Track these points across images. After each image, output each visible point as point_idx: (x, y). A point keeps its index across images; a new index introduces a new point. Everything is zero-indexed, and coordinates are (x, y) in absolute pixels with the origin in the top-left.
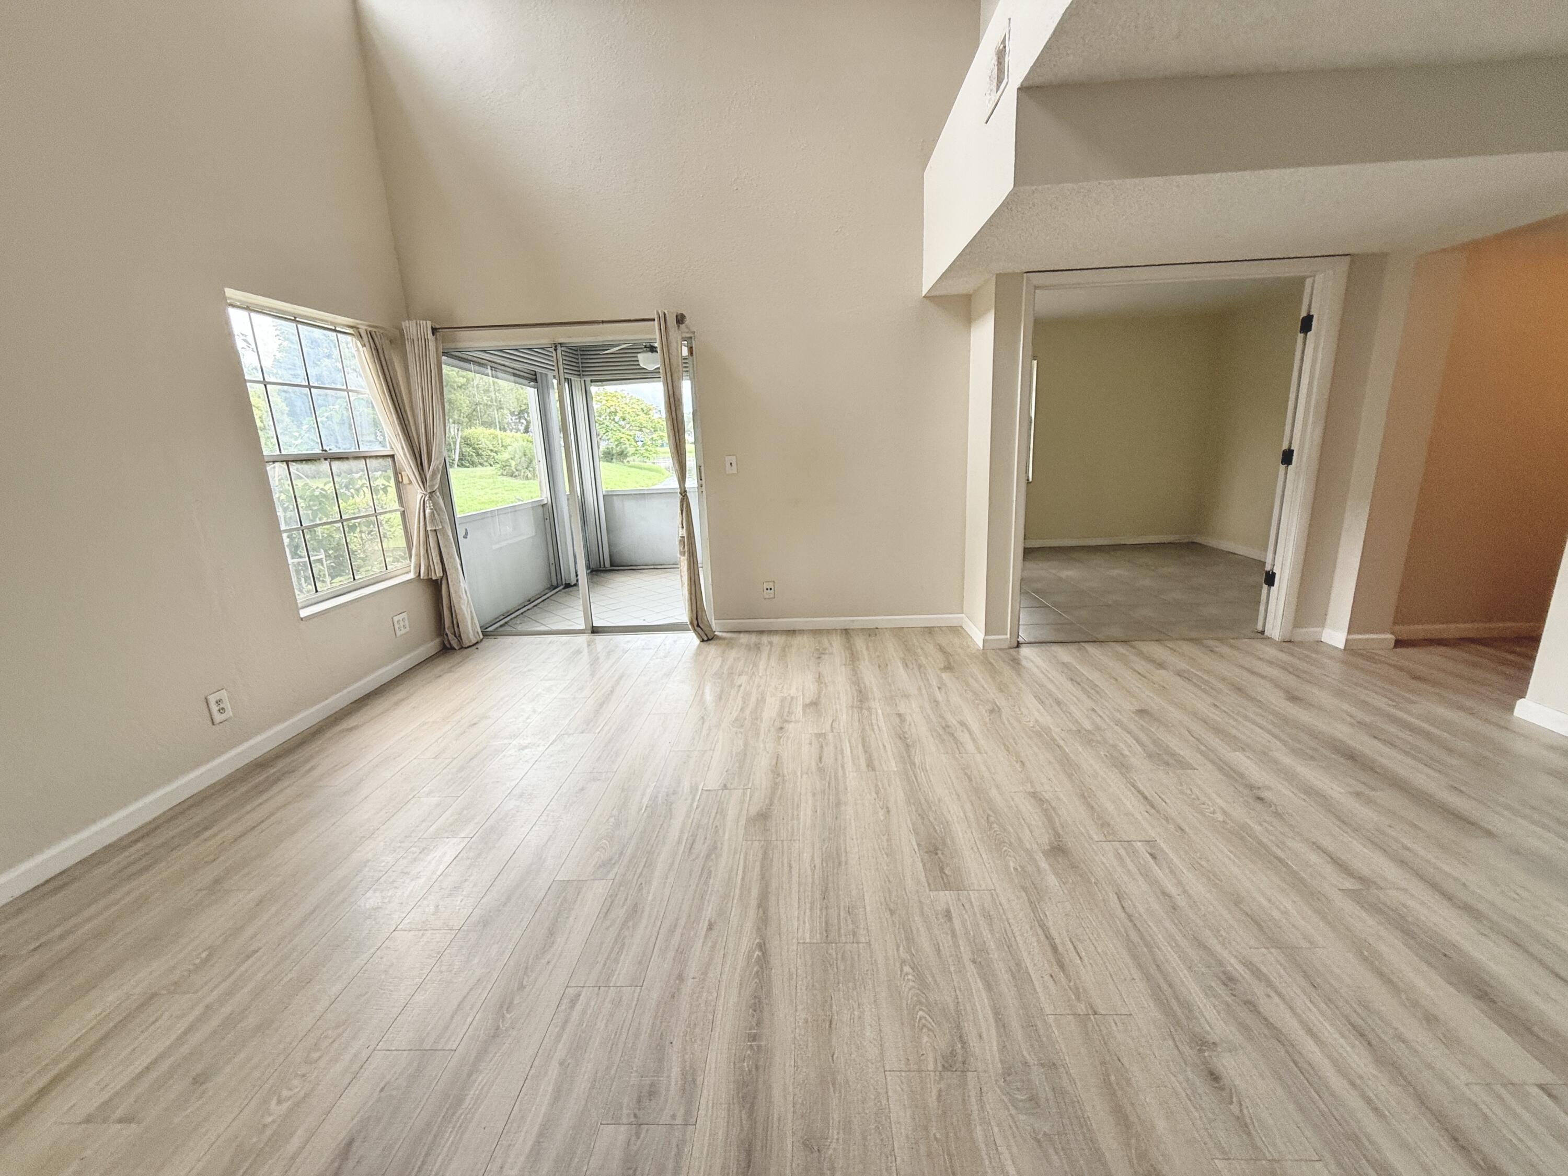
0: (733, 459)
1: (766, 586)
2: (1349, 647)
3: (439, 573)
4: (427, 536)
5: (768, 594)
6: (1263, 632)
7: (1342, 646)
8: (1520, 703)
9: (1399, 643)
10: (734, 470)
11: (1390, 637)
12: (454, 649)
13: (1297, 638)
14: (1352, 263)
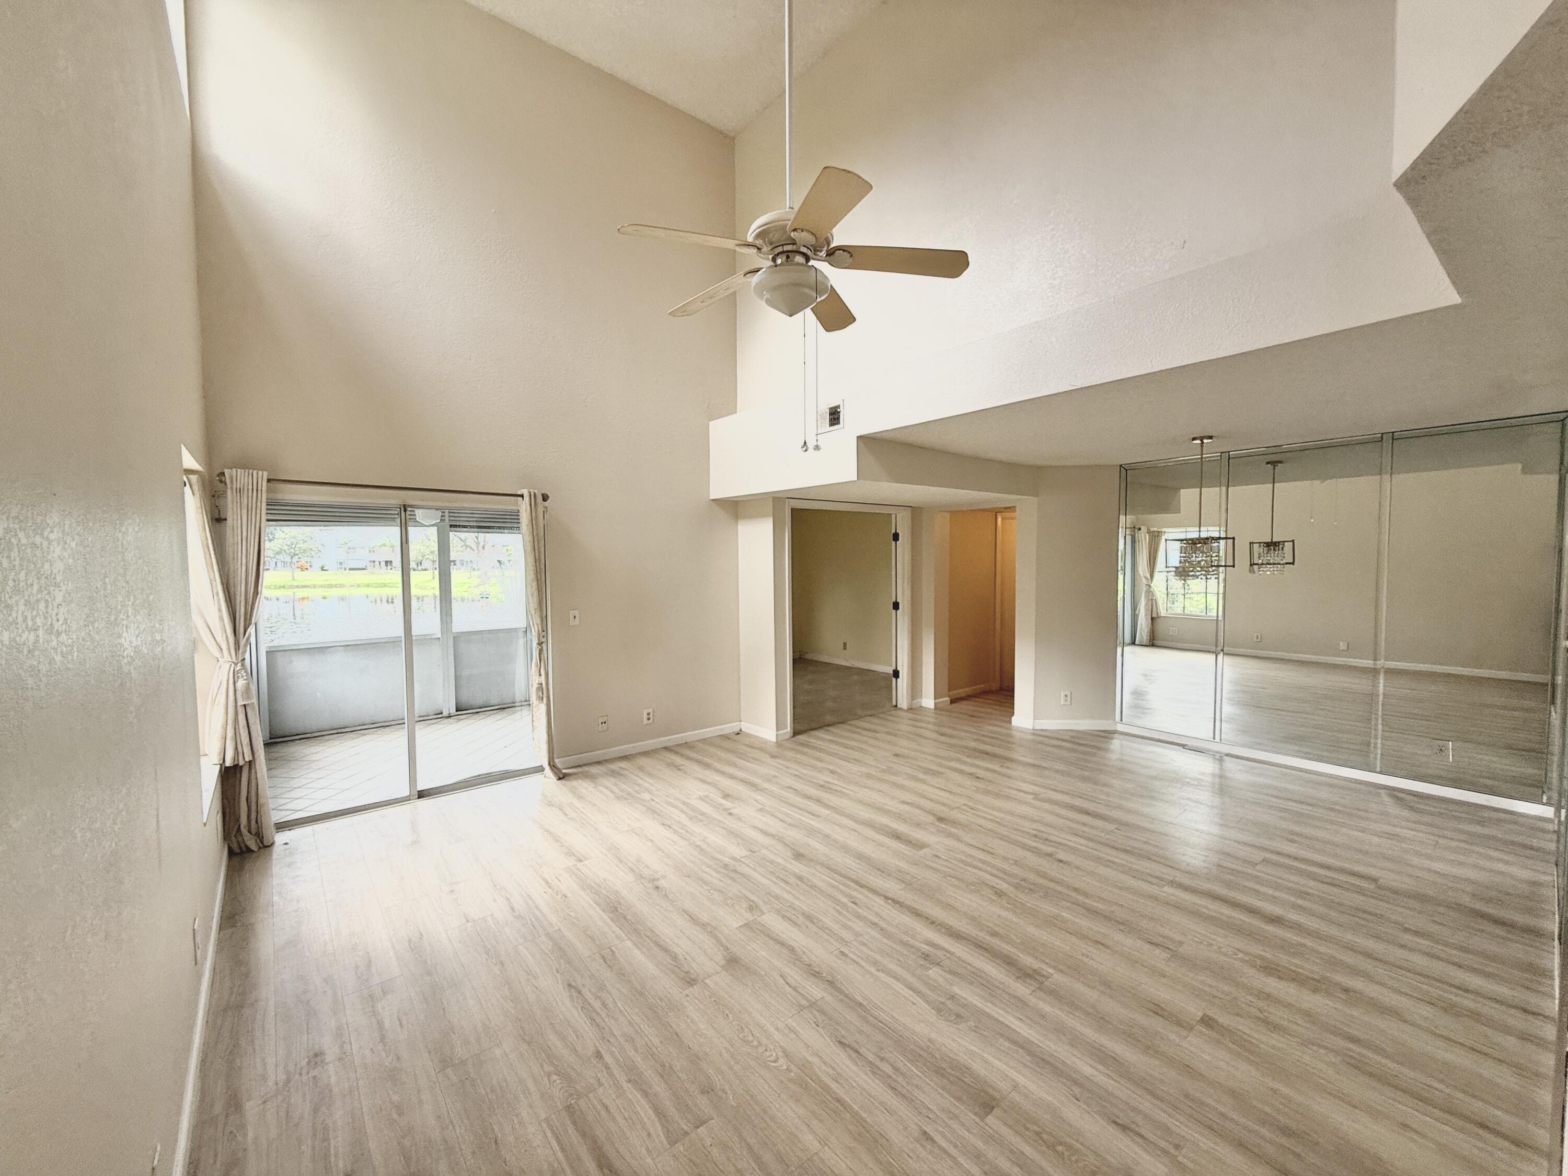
0: (576, 613)
1: (601, 720)
2: (936, 708)
3: (249, 757)
4: (236, 713)
5: (600, 728)
6: (896, 706)
7: (933, 707)
8: (1013, 718)
9: (952, 702)
10: (577, 621)
11: (947, 699)
12: (253, 851)
13: (913, 707)
14: (912, 511)
